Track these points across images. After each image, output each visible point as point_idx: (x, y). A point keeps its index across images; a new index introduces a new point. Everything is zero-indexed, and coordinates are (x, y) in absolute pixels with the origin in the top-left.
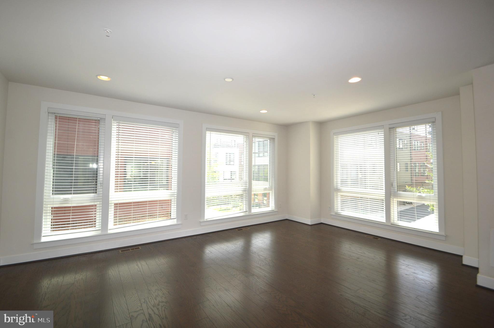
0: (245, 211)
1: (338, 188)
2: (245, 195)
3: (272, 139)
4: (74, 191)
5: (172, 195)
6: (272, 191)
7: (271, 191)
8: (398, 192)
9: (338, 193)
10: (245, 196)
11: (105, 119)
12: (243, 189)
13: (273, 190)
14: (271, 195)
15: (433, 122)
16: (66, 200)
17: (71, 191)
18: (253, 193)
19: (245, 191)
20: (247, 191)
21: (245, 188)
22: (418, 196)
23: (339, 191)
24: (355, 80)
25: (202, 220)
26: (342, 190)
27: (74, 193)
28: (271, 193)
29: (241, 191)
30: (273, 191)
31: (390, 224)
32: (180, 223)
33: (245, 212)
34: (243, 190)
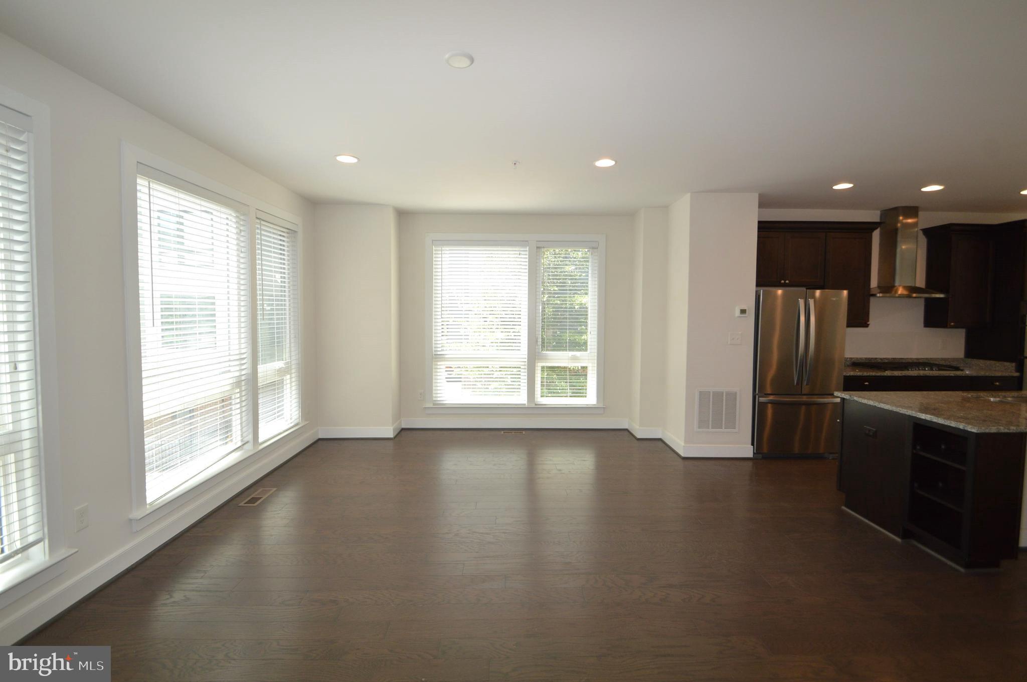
1: (439, 353)
3: (292, 232)
6: (291, 374)
7: (289, 376)
8: (544, 352)
9: (439, 363)
15: (594, 248)
19: (238, 384)
22: (572, 355)
23: (443, 358)
24: (606, 163)
25: (137, 514)
26: (447, 356)
28: (288, 380)
30: (293, 375)
31: (533, 406)
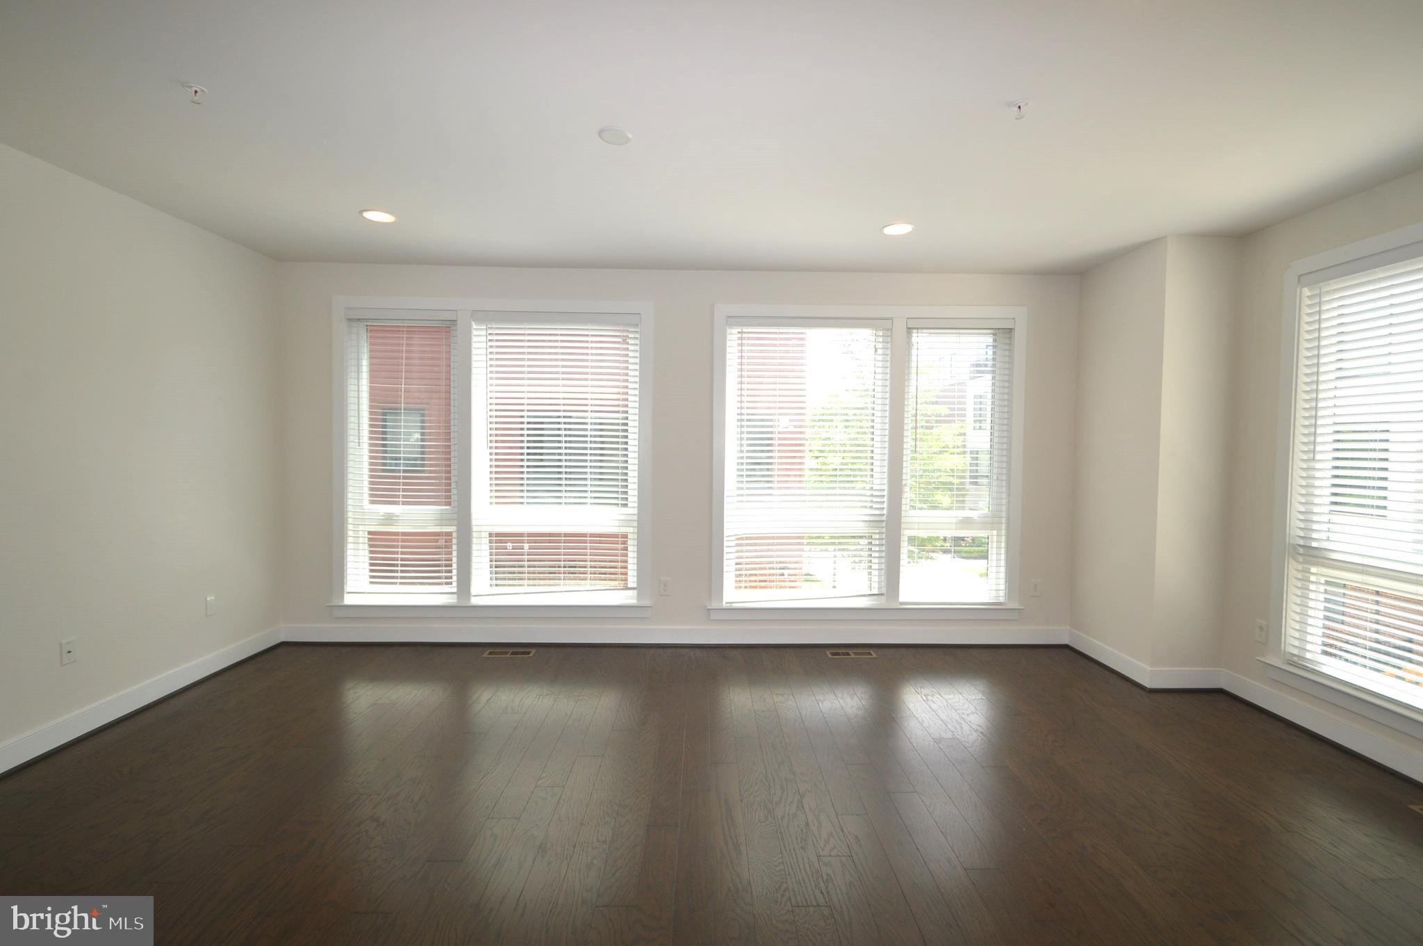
0: (877, 593)
1: (1314, 544)
2: (877, 536)
3: (1004, 334)
4: (404, 496)
5: (626, 522)
6: (999, 530)
7: (995, 532)
9: (1313, 570)
10: (877, 542)
11: (456, 321)
12: (867, 518)
13: (1004, 526)
14: (995, 545)
16: (389, 519)
17: (398, 496)
18: (906, 533)
19: (875, 523)
20: (884, 524)
21: (878, 512)
23: (1316, 557)
25: (714, 605)
27: (404, 503)
28: (995, 539)
29: (862, 524)
30: (1004, 532)
32: (646, 602)
33: (875, 597)
34: (866, 521)
